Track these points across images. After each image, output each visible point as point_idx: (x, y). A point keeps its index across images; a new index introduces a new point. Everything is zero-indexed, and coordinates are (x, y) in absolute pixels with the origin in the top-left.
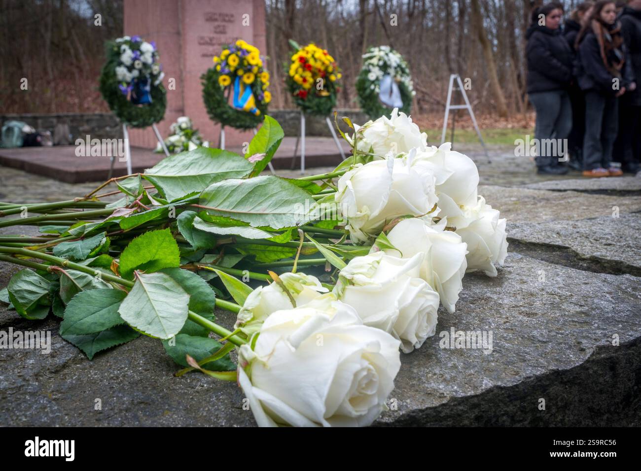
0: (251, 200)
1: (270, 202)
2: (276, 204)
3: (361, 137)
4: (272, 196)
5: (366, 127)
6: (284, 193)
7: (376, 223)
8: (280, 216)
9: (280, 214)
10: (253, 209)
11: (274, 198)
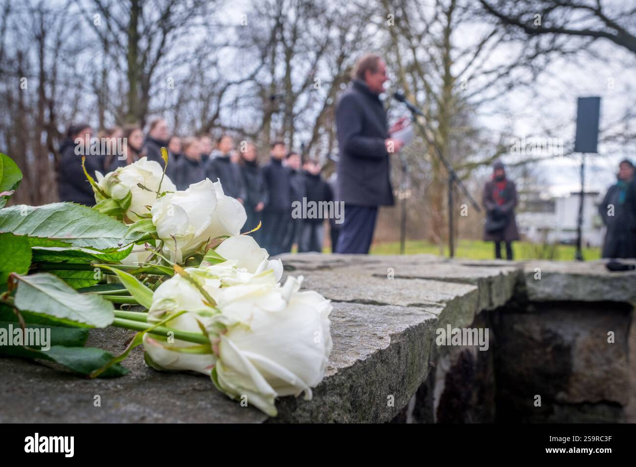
0: (51, 226)
1: (73, 228)
2: (80, 230)
3: (117, 181)
4: (73, 222)
5: (119, 172)
6: (86, 220)
7: (194, 244)
8: (92, 240)
9: (91, 238)
10: (55, 234)
11: (77, 225)
